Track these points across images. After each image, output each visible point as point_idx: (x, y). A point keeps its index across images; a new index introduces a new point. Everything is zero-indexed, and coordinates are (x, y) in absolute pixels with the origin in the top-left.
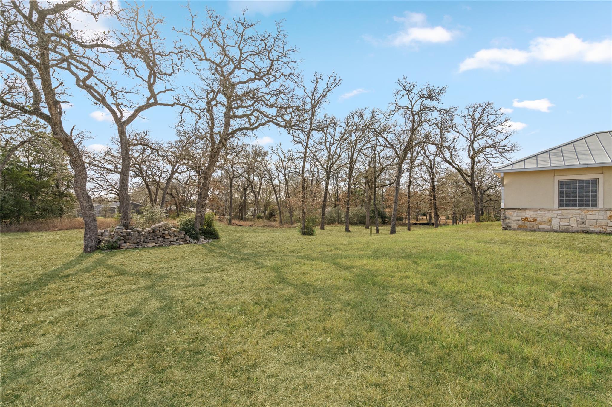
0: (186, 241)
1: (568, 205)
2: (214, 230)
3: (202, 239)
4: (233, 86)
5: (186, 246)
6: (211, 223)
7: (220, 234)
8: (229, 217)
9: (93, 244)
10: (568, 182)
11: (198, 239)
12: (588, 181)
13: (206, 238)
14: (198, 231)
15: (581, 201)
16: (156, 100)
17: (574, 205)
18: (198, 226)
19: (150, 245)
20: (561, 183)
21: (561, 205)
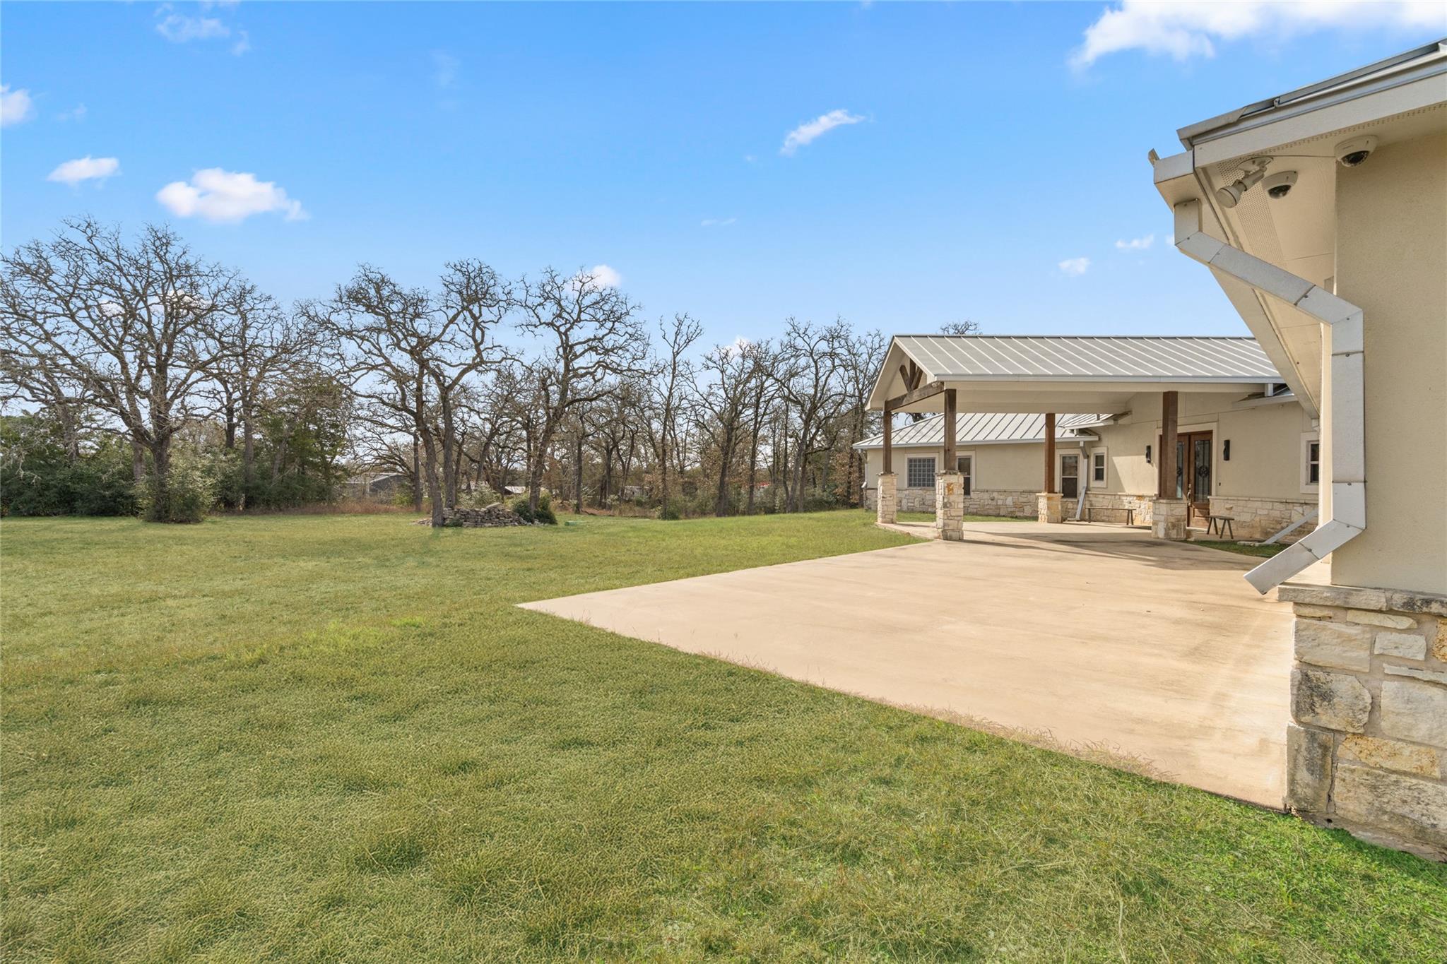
0: (520, 523)
1: (915, 485)
2: (551, 513)
3: (537, 522)
4: (572, 347)
5: (522, 528)
6: (547, 505)
7: (557, 518)
8: (576, 502)
9: (440, 521)
10: (915, 460)
11: (533, 522)
12: (929, 460)
13: (541, 521)
14: (533, 513)
15: (924, 480)
16: (482, 358)
17: (919, 485)
18: (533, 508)
19: (486, 525)
20: (910, 461)
21: (910, 485)
